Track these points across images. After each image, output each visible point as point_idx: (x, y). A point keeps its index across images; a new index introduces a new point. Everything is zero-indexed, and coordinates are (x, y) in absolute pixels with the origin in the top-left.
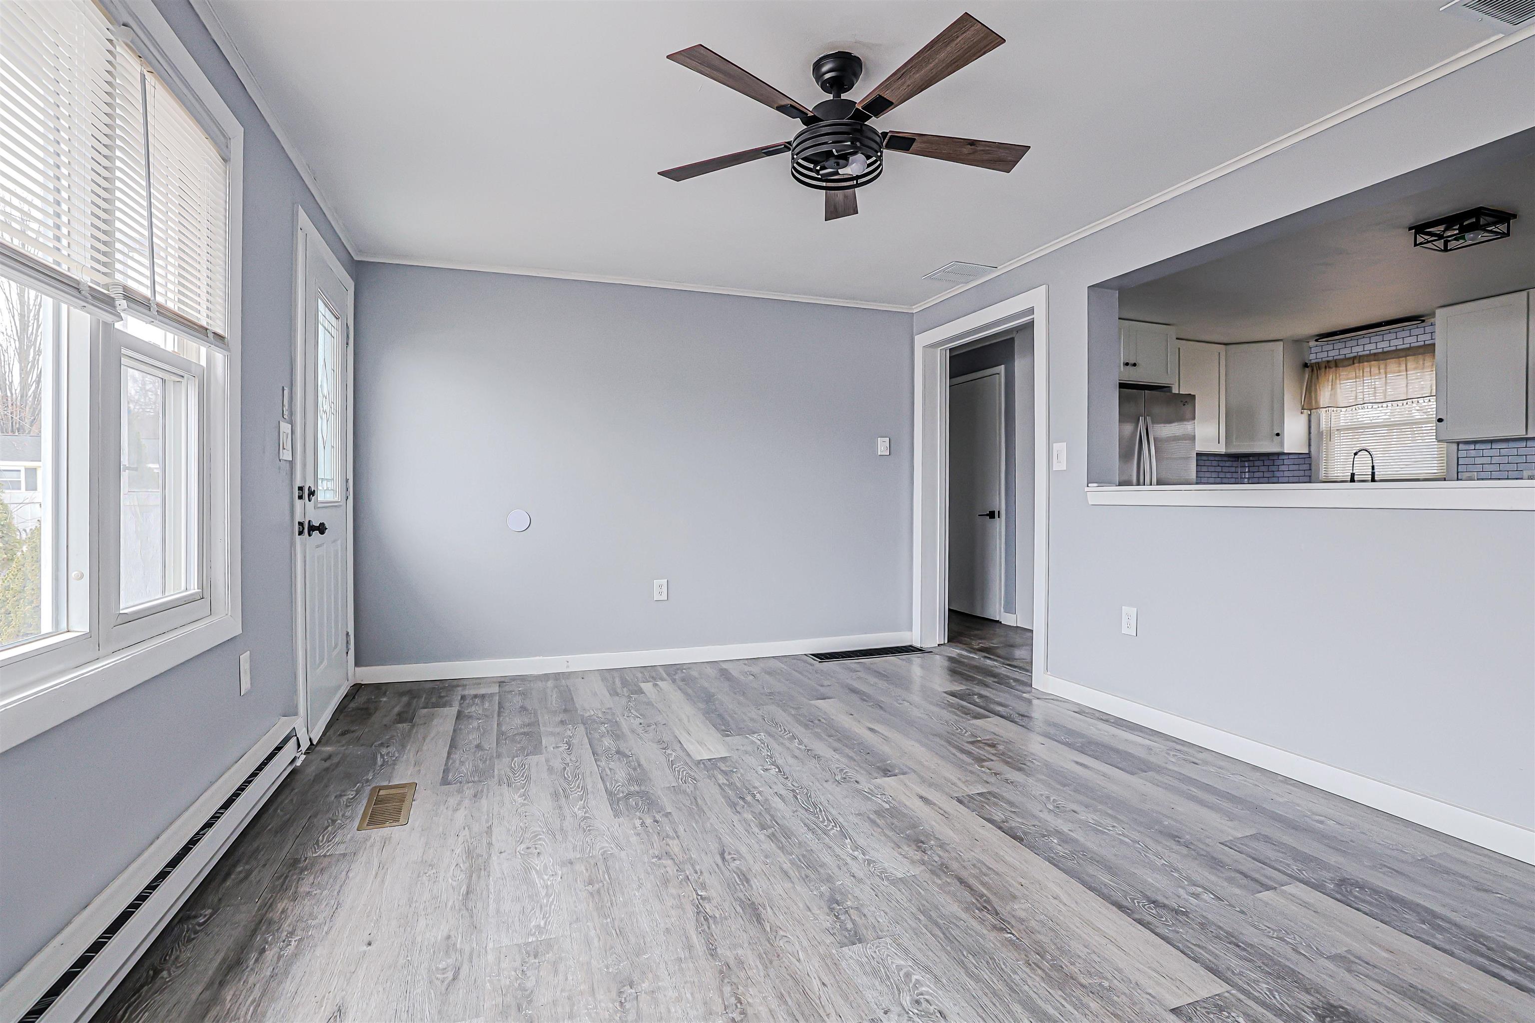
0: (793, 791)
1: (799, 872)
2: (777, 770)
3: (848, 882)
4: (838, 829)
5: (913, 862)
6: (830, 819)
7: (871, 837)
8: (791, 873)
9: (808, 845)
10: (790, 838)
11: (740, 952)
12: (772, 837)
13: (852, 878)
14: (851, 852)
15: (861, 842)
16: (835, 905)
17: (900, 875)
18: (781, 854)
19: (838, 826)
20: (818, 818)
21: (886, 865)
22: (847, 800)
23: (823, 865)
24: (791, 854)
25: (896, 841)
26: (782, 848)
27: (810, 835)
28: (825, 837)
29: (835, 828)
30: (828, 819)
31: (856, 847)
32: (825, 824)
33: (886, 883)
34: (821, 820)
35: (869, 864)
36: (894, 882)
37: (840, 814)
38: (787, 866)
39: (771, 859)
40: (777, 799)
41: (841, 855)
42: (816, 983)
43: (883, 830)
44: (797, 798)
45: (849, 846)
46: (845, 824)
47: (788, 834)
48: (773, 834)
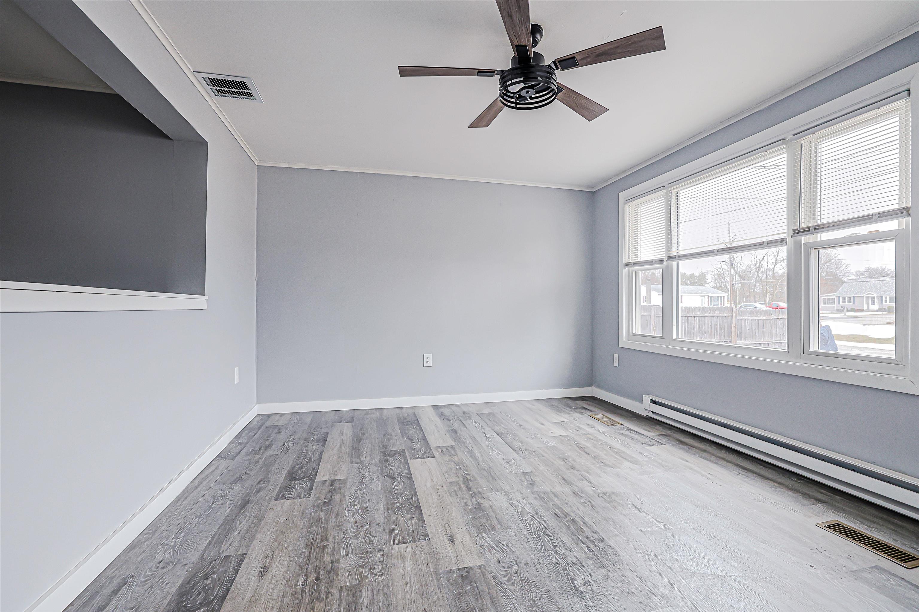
0: (556, 553)
1: (548, 496)
2: (575, 582)
3: (525, 491)
4: (524, 518)
5: (488, 499)
6: (528, 526)
7: (504, 512)
8: (553, 496)
9: (544, 509)
10: (555, 513)
11: (569, 471)
12: (566, 515)
13: (522, 492)
14: (519, 505)
15: (511, 510)
16: (532, 483)
17: (498, 493)
18: (559, 504)
19: (524, 520)
20: (537, 527)
21: (502, 497)
22: (512, 541)
23: (535, 498)
24: (553, 504)
25: (491, 510)
26: (559, 508)
27: (543, 514)
28: (533, 514)
29: (526, 519)
30: (530, 525)
31: (516, 507)
32: (532, 522)
33: (506, 490)
34: (535, 525)
35: (511, 498)
36: (502, 490)
37: (521, 530)
38: (555, 499)
39: (564, 502)
40: (569, 544)
41: (525, 503)
42: (541, 465)
43: (496, 517)
44: (553, 545)
45: (520, 508)
46: (519, 522)
47: (557, 517)
48: (566, 516)
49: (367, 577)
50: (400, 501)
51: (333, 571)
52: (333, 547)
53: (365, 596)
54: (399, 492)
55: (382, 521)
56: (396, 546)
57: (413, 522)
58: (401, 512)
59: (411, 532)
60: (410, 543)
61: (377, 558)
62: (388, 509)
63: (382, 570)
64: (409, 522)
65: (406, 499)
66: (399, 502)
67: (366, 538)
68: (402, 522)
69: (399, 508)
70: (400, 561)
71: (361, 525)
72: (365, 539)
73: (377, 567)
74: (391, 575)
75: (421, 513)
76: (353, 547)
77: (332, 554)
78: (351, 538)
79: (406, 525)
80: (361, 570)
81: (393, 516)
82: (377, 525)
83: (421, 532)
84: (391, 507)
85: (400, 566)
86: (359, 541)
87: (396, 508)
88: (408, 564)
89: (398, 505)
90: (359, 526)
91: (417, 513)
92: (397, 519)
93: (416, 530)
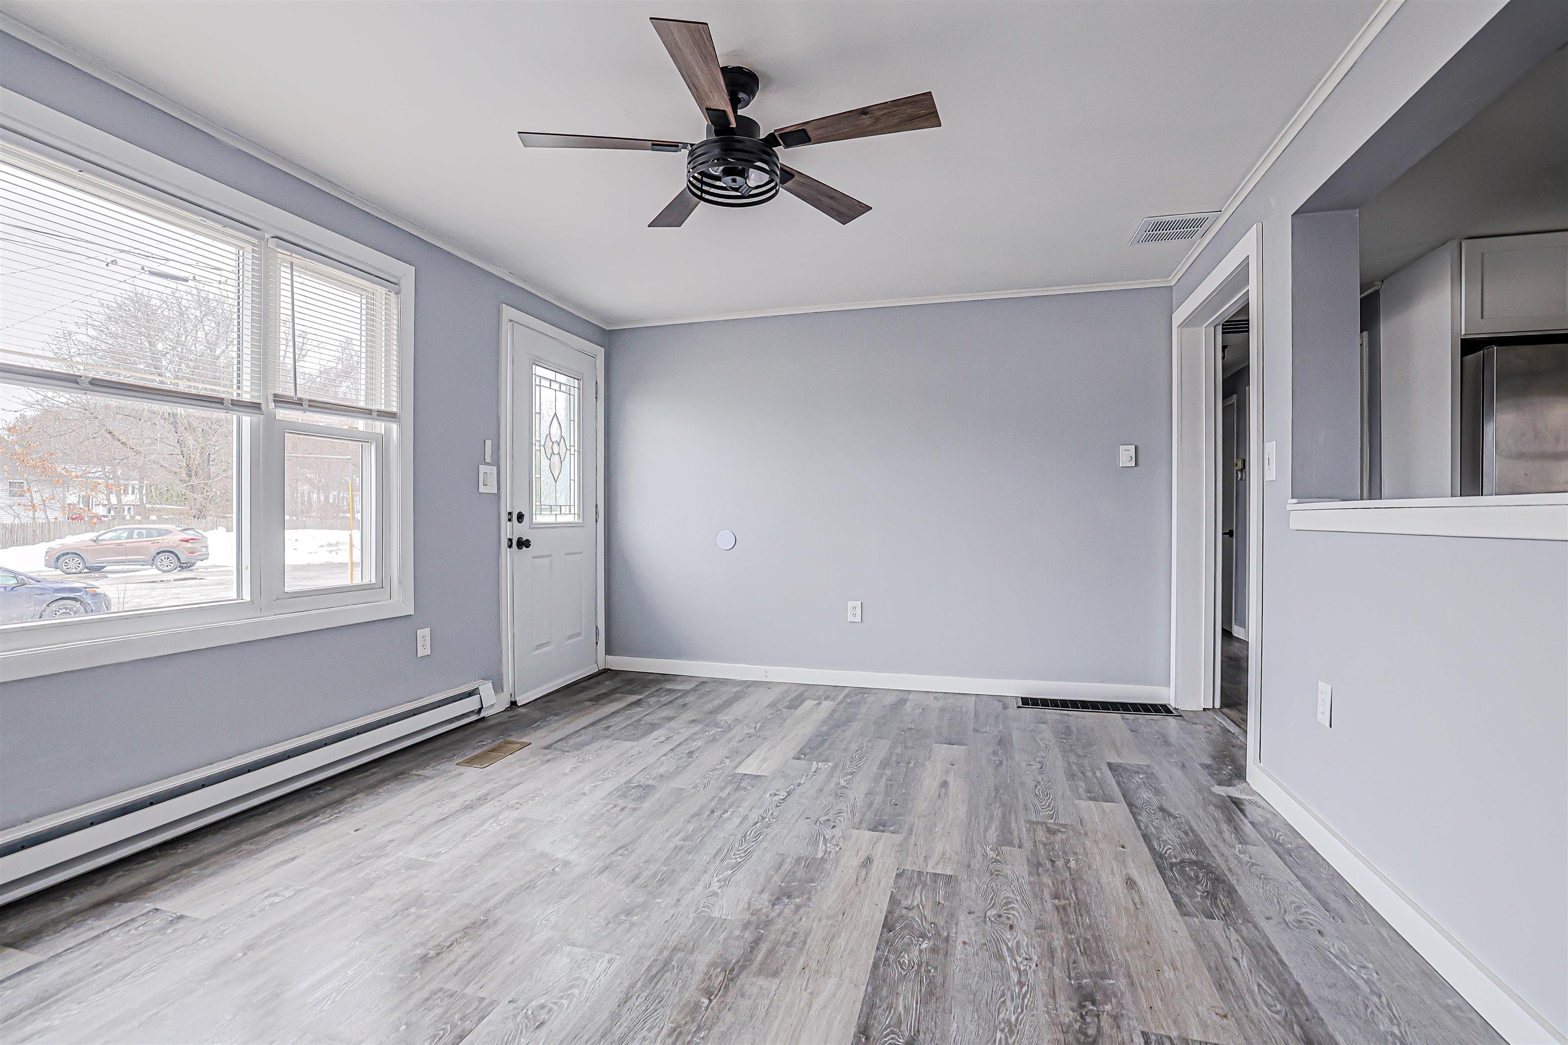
49: (991, 850)
50: (917, 953)
51: (1036, 866)
52: (1043, 894)
53: (993, 835)
54: (910, 984)
55: (962, 918)
56: (949, 873)
57: (910, 902)
58: (923, 926)
59: (920, 887)
60: (927, 873)
61: (976, 864)
62: (947, 939)
63: (972, 851)
64: (915, 904)
65: (903, 957)
66: (921, 951)
67: (992, 895)
68: (929, 906)
69: (923, 936)
70: (948, 855)
71: (1002, 919)
72: (994, 894)
73: (978, 856)
74: (962, 845)
75: (890, 912)
76: (1012, 886)
77: (1042, 885)
78: (1017, 900)
79: (923, 898)
80: (998, 858)
81: (941, 923)
82: (973, 913)
83: (904, 882)
84: (941, 945)
85: (949, 850)
86: (1003, 893)
87: (929, 939)
88: (938, 851)
89: (924, 946)
90: (1004, 919)
91: (896, 915)
92: (936, 914)
93: (912, 887)
